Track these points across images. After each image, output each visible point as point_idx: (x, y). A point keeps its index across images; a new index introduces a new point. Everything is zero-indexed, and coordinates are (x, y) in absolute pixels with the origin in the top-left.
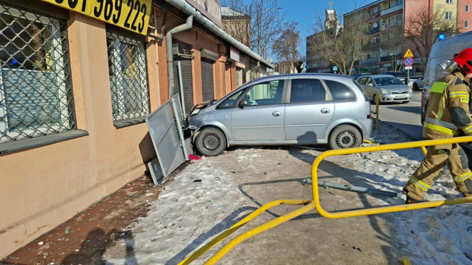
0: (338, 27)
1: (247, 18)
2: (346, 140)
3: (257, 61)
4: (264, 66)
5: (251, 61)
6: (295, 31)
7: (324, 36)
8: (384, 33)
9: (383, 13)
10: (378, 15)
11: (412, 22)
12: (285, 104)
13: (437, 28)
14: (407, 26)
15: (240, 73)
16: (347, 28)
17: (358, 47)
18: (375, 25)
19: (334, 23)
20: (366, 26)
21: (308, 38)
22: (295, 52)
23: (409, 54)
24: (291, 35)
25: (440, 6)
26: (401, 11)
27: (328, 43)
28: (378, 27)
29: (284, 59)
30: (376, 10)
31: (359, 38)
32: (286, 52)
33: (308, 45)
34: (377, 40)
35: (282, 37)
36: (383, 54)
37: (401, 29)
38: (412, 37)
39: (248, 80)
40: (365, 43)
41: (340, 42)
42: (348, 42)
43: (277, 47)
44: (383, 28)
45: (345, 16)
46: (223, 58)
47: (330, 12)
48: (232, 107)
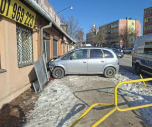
0: (97, 31)
1: (67, 26)
2: (110, 73)
3: (71, 41)
4: (74, 43)
7: (93, 34)
8: (112, 34)
9: (112, 27)
10: (110, 28)
11: (122, 31)
12: (88, 58)
14: (120, 32)
18: (109, 31)
19: (95, 30)
20: (106, 31)
21: (87, 34)
22: (82, 39)
23: (121, 41)
24: (81, 33)
25: (130, 26)
26: (118, 27)
27: (94, 36)
30: (109, 26)
31: (104, 35)
33: (87, 37)
35: (78, 33)
37: (118, 33)
38: (121, 36)
39: (69, 48)
42: (100, 36)
44: (112, 32)
45: (100, 28)
46: (61, 40)
47: (94, 26)
48: (67, 59)
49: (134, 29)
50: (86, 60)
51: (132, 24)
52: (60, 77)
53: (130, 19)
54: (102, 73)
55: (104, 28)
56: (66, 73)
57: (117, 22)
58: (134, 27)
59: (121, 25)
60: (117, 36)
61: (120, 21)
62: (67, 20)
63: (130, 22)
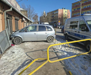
2: (51, 39)
3: (29, 21)
4: (31, 22)
5: (28, 21)
7: (43, 17)
9: (54, 13)
11: (60, 15)
12: (37, 31)
13: (64, 17)
15: (25, 23)
16: (48, 16)
19: (45, 14)
20: (51, 16)
21: (40, 17)
22: (37, 20)
23: (59, 22)
24: (36, 16)
26: (58, 13)
27: (44, 18)
29: (35, 21)
30: (53, 13)
32: (35, 20)
33: (40, 18)
35: (35, 16)
36: (54, 21)
37: (58, 17)
38: (60, 18)
39: (27, 25)
40: (51, 19)
41: (46, 18)
43: (33, 18)
44: (54, 16)
45: (47, 13)
46: (21, 20)
47: (44, 12)
48: (24, 32)
50: (36, 32)
51: (66, 12)
52: (19, 43)
53: (64, 9)
54: (46, 40)
55: (50, 14)
56: (23, 41)
57: (57, 10)
58: (66, 13)
59: (60, 12)
60: (57, 18)
61: (59, 10)
62: (27, 7)
63: (64, 10)
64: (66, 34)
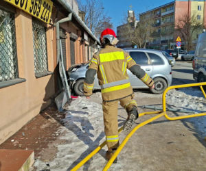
0: (137, 22)
6: (110, 23)
7: (129, 27)
8: (163, 26)
9: (162, 14)
11: (180, 20)
14: (177, 23)
16: (141, 22)
17: (148, 34)
18: (158, 22)
19: (133, 19)
20: (153, 22)
21: (118, 28)
23: (179, 39)
25: (195, 12)
26: (173, 14)
28: (160, 23)
30: (158, 13)
31: (149, 29)
34: (159, 31)
36: (162, 39)
37: (173, 24)
38: (179, 29)
40: (152, 32)
41: (138, 30)
42: (142, 31)
44: (162, 23)
45: (141, 15)
46: (80, 38)
47: (131, 12)
49: (202, 17)
51: (199, 8)
55: (148, 16)
57: (172, 5)
59: (179, 12)
61: (177, 2)
64: (201, 73)
